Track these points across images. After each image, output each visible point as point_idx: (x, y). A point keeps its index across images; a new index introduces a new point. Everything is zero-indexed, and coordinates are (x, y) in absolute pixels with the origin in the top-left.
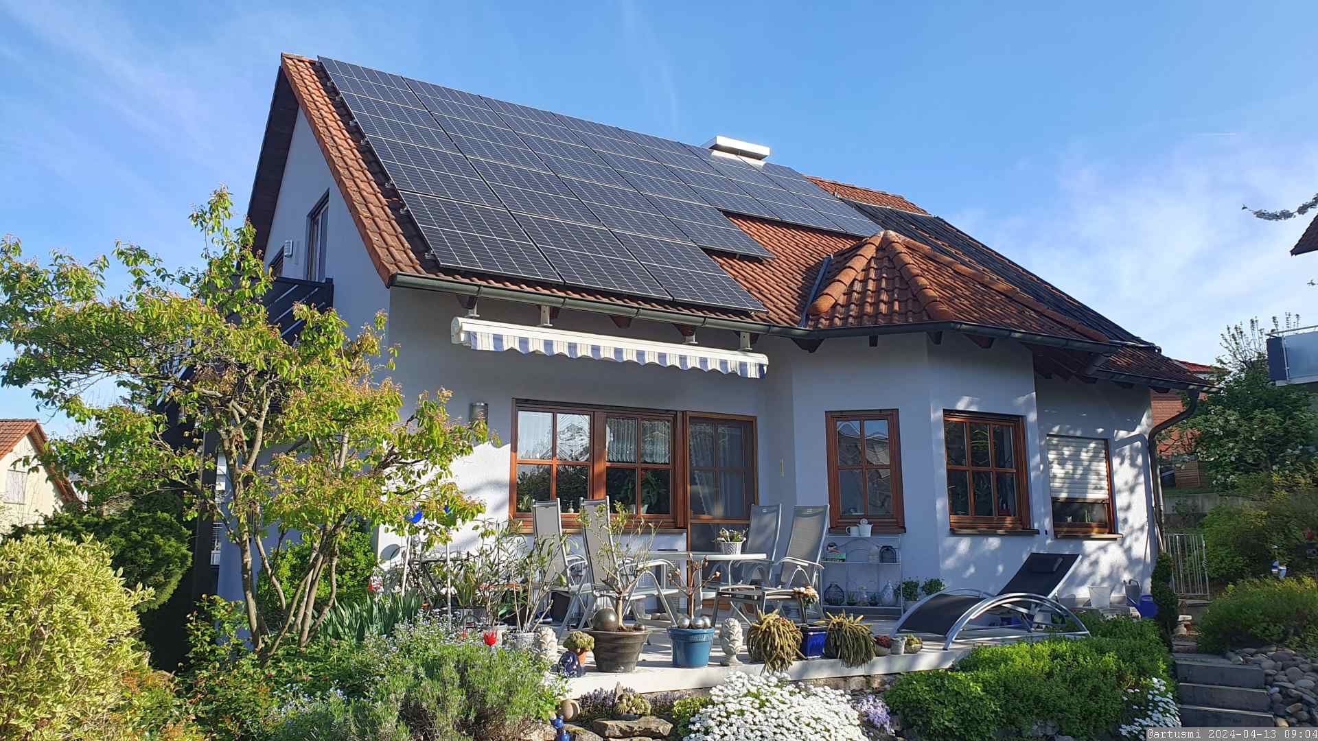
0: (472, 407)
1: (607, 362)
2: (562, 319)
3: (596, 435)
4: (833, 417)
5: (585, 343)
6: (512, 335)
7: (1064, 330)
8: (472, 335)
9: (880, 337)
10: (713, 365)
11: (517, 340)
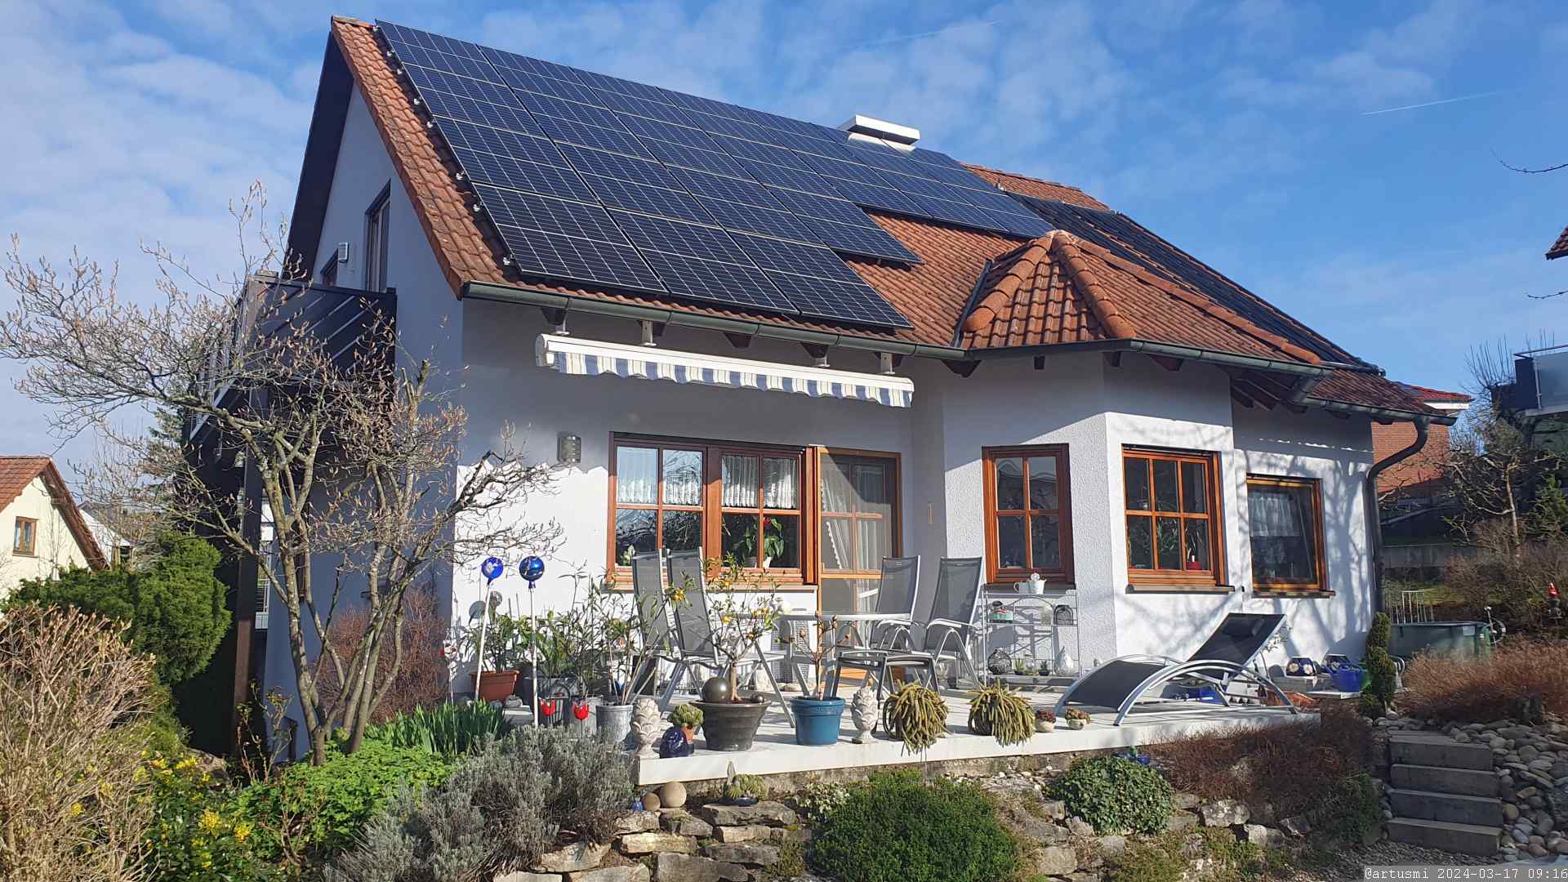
0: (562, 443)
1: (719, 389)
2: (665, 337)
3: (710, 475)
4: (991, 453)
5: (695, 365)
6: (608, 355)
7: (1268, 349)
8: (560, 357)
9: (1047, 358)
10: (848, 392)
11: (614, 362)
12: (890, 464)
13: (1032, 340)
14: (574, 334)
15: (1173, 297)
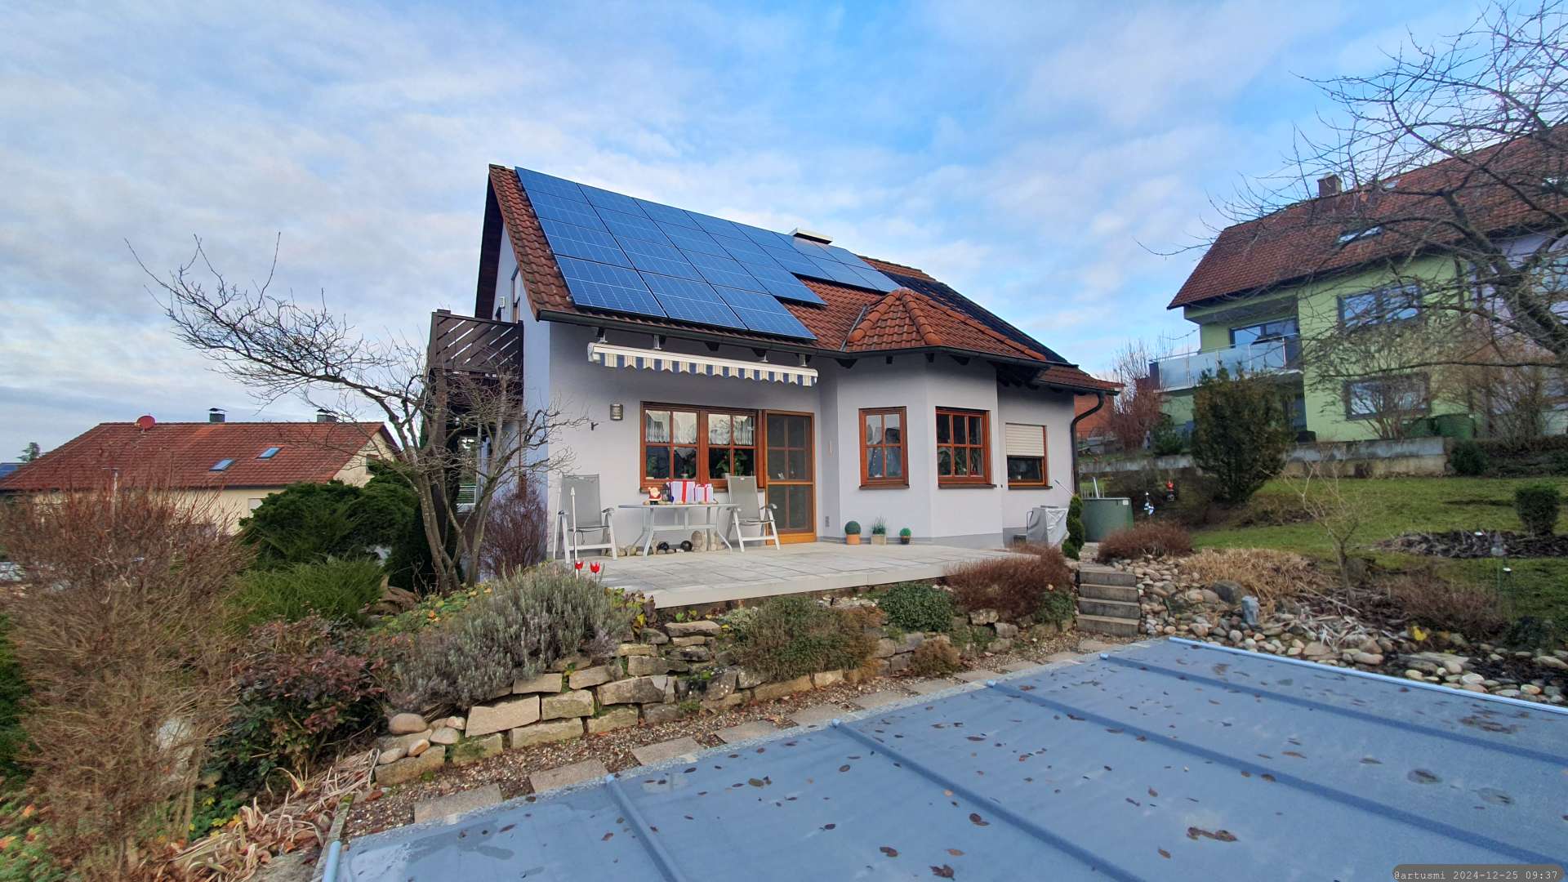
0: (612, 407)
1: (701, 375)
2: (667, 344)
3: (702, 426)
4: (865, 412)
5: (685, 360)
6: (631, 354)
7: (1017, 353)
8: (602, 355)
9: (894, 357)
10: (778, 377)
11: (635, 359)
12: (809, 418)
13: (884, 346)
14: (612, 342)
15: (966, 324)
